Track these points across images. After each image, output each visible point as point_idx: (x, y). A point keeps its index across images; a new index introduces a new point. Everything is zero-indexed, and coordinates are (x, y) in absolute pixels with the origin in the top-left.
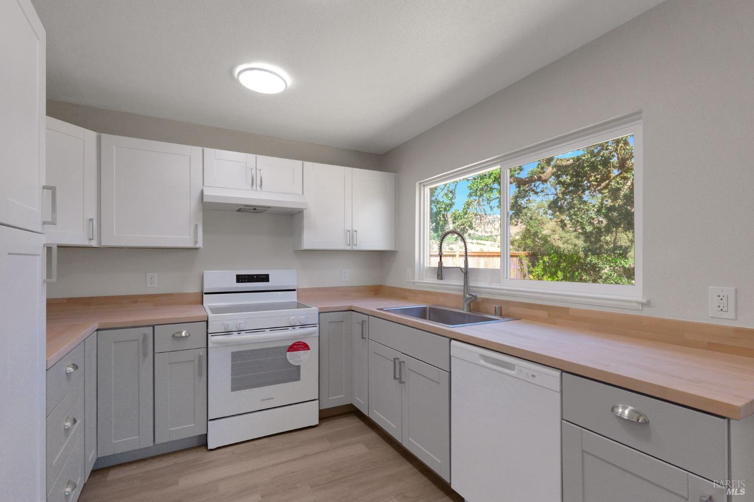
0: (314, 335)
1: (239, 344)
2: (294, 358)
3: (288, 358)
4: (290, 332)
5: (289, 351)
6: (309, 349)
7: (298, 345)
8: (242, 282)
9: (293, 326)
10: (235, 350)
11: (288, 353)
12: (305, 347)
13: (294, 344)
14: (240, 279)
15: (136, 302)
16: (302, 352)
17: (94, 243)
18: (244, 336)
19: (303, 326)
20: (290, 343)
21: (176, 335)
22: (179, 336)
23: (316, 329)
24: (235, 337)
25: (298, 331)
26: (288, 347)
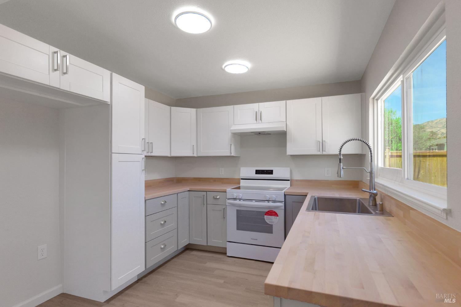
0: (281, 208)
1: (240, 206)
2: (268, 219)
3: (265, 218)
4: (266, 204)
5: (266, 215)
6: (278, 216)
7: (270, 212)
8: (258, 174)
9: (268, 201)
10: (238, 209)
11: (265, 216)
12: (276, 214)
13: (268, 211)
14: (258, 172)
15: (215, 181)
16: (273, 217)
17: (195, 155)
18: (242, 202)
19: (274, 201)
20: (267, 210)
21: (215, 197)
22: (216, 197)
23: (282, 204)
24: (237, 202)
25: (271, 204)
26: (265, 213)
